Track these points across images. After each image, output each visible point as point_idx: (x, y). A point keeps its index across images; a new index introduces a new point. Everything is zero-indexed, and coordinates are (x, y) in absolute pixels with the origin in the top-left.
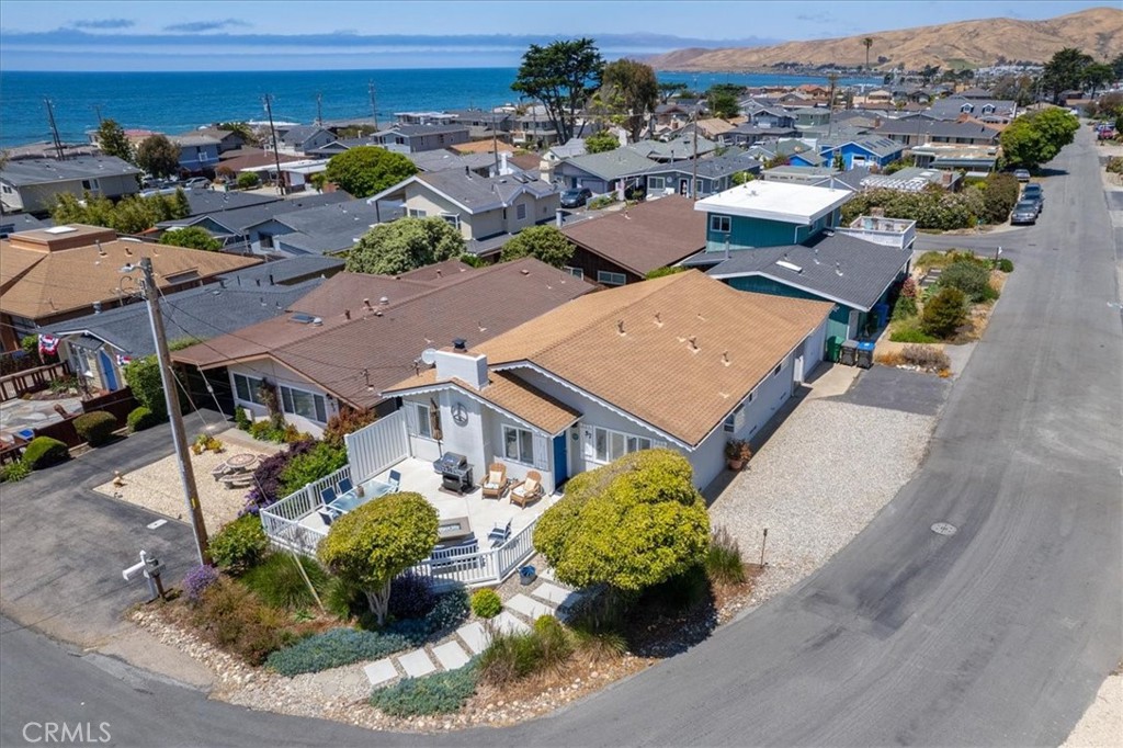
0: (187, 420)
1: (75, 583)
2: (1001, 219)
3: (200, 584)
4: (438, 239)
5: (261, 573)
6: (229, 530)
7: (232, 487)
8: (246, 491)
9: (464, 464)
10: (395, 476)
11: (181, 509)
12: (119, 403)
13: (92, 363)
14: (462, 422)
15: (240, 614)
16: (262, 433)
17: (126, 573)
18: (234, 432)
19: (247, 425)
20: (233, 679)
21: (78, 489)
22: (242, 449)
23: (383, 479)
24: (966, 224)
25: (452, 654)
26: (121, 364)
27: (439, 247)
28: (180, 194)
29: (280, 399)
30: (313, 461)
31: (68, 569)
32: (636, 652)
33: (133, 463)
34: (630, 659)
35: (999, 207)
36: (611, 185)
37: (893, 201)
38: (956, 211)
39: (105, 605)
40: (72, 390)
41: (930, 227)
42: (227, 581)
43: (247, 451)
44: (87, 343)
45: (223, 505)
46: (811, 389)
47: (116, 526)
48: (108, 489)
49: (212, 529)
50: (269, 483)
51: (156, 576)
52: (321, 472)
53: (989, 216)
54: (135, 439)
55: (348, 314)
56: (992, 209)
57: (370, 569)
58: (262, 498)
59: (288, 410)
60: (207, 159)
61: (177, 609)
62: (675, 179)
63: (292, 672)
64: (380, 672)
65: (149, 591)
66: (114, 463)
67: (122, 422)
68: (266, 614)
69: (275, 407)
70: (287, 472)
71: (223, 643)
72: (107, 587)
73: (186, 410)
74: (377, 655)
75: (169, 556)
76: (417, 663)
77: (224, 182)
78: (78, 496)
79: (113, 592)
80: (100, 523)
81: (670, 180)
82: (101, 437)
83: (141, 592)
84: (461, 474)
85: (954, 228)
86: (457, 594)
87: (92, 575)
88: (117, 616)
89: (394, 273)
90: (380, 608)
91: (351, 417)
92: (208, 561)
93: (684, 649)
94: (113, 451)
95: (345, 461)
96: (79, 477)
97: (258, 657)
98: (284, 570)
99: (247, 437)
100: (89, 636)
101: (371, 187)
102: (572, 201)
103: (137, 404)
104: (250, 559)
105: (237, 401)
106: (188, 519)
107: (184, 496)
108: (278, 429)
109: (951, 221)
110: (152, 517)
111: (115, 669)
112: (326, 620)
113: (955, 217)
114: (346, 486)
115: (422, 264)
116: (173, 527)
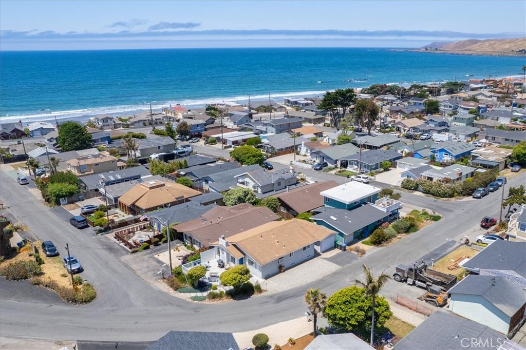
0: (171, 243)
1: (150, 274)
2: (469, 195)
3: (169, 277)
4: (247, 195)
5: (180, 276)
6: (176, 268)
7: (179, 259)
8: (181, 261)
9: (222, 262)
10: (209, 262)
11: (168, 263)
12: (160, 237)
13: (156, 224)
14: (223, 253)
15: (174, 282)
16: (188, 248)
17: (158, 273)
18: (183, 247)
19: (186, 246)
20: (172, 292)
21: (151, 255)
22: (184, 251)
23: (207, 263)
24: (451, 196)
25: (205, 294)
26: (162, 227)
27: (247, 197)
28: (185, 161)
29: (193, 241)
30: (194, 257)
31: (149, 271)
32: (233, 299)
33: (162, 251)
34: (232, 299)
35: (468, 190)
36: (336, 162)
37: (425, 185)
38: (446, 191)
39: (154, 278)
40: (151, 230)
41: (437, 196)
42: (174, 277)
43: (184, 252)
44: (155, 220)
45: (176, 263)
46: (321, 255)
47: (157, 264)
48: (156, 256)
49: (173, 267)
50: (185, 260)
51: (163, 274)
52: (195, 259)
53: (464, 193)
54: (163, 245)
55: (211, 222)
56: (466, 191)
57: (193, 277)
58: (184, 263)
59: (194, 244)
60: (200, 129)
61: (165, 280)
62: (358, 163)
63: (180, 292)
64: (193, 295)
65: (161, 277)
66: (158, 250)
67: (160, 241)
68: (179, 283)
69: (191, 243)
70: (188, 258)
71: (171, 287)
72: (155, 275)
73: (172, 240)
74: (194, 292)
75: (165, 271)
76: (199, 294)
77: (205, 139)
78: (151, 257)
79: (156, 276)
80: (155, 263)
81: (356, 163)
82: (156, 244)
83: (160, 277)
84: (222, 264)
85: (446, 197)
86: (211, 285)
87: (152, 273)
88: (156, 280)
89: (232, 205)
90: (196, 285)
91: (204, 249)
92: (172, 273)
93: (241, 300)
94: (158, 248)
95: (200, 258)
96: (151, 253)
97: (176, 289)
98: (183, 277)
99: (185, 248)
100: (152, 282)
101: (245, 161)
102: (318, 168)
103: (164, 237)
104: (179, 274)
105: (185, 240)
106: (169, 265)
107: (169, 260)
108: (192, 248)
109: (444, 195)
110: (163, 263)
111: (155, 288)
112: (188, 286)
113: (446, 193)
114: (199, 263)
115: (241, 203)
116: (167, 266)
